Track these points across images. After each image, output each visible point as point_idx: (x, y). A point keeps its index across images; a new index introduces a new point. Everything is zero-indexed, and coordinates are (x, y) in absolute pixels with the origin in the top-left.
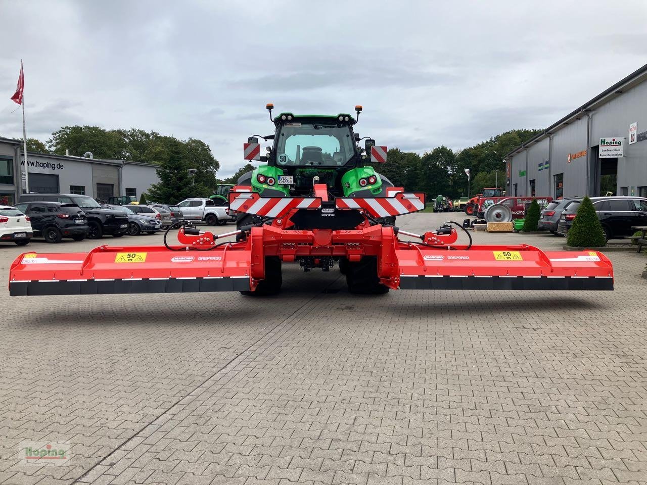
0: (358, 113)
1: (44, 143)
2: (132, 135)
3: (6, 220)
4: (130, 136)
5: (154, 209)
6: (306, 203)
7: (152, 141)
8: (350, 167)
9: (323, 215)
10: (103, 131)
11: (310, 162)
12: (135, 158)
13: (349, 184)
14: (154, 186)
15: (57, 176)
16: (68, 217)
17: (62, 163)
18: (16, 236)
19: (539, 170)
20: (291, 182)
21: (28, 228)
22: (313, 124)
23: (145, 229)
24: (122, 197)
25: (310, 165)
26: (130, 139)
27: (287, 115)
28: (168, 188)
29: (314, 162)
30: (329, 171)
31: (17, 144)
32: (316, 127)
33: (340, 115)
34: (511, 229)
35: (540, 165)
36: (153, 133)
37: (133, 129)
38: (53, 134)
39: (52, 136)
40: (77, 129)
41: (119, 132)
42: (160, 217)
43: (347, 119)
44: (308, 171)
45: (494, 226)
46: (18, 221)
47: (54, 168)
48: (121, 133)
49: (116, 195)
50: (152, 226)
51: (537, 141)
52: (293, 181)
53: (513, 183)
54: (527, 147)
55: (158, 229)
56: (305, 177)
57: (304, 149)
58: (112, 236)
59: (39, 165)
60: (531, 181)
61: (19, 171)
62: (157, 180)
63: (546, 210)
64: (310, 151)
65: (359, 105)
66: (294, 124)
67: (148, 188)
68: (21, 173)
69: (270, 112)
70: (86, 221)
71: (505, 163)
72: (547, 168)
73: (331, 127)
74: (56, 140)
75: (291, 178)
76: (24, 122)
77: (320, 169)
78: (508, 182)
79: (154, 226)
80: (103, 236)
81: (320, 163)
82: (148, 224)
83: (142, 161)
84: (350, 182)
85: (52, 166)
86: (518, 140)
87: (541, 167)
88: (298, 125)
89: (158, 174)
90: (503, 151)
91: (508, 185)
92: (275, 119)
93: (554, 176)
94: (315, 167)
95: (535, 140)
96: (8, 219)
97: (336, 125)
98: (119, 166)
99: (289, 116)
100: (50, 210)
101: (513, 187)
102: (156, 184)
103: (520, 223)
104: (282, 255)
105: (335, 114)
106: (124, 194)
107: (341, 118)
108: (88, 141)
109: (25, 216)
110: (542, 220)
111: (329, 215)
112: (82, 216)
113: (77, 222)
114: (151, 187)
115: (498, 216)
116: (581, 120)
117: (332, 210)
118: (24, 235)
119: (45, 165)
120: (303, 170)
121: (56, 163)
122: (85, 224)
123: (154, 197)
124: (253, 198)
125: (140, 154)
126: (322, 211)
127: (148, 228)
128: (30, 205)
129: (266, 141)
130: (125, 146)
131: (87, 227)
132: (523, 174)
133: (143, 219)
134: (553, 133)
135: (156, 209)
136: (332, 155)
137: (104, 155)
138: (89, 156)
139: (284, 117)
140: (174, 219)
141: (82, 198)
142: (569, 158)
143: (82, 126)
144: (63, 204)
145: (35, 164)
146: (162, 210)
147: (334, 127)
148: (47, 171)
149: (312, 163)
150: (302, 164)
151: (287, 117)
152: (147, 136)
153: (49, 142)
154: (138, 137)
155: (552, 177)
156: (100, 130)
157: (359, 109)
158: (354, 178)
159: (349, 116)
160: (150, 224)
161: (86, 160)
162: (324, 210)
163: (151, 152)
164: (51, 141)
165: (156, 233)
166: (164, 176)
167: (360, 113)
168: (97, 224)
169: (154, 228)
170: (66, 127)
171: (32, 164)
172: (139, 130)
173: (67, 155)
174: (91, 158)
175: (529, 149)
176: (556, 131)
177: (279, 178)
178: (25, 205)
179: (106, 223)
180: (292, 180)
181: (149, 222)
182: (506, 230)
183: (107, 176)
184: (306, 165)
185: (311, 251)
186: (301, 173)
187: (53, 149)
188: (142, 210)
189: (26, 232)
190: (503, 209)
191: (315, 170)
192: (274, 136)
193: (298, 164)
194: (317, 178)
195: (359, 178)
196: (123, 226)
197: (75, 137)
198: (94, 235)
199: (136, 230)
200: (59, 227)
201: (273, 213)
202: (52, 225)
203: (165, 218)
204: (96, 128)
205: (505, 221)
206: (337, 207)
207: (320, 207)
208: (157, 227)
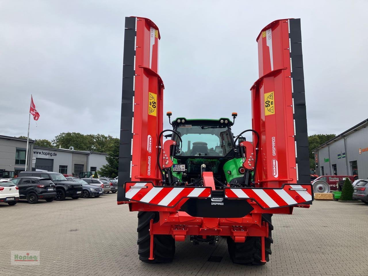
0: (234, 118)
1: (51, 142)
2: (98, 138)
3: (2, 189)
4: (97, 138)
5: (100, 181)
6: (196, 193)
7: (108, 141)
8: (231, 157)
9: (212, 204)
10: (83, 135)
11: (198, 153)
12: (98, 150)
13: (230, 172)
14: (104, 167)
15: (53, 160)
16: (44, 187)
17: (56, 153)
18: (8, 199)
19: (339, 158)
20: (183, 169)
21: (17, 194)
22: (201, 126)
23: (92, 194)
24: (88, 172)
25: (198, 155)
26: (96, 140)
27: (181, 119)
28: (112, 168)
29: (201, 154)
30: (213, 160)
31: (32, 142)
32: (203, 128)
33: (222, 119)
34: (332, 198)
35: (339, 155)
36: (109, 137)
37: (98, 134)
38: (56, 137)
39: (55, 138)
40: (69, 134)
41: (90, 135)
42: (103, 186)
43: (226, 122)
44: (196, 160)
45: (319, 196)
46: (10, 189)
47: (51, 156)
48: (92, 137)
49: (84, 171)
50: (97, 192)
51: (335, 141)
52: (185, 169)
53: (321, 165)
54: (328, 144)
55: (102, 194)
56: (194, 164)
57: (193, 144)
58: (71, 198)
59: (44, 154)
60: (333, 165)
61: (31, 157)
62: (106, 163)
63: (358, 186)
64: (198, 145)
65: (235, 112)
66: (186, 126)
67: (100, 168)
68: (32, 158)
69: (169, 117)
70: (55, 189)
71: (313, 154)
72: (344, 157)
73: (214, 128)
74: (57, 140)
75: (183, 167)
76: (29, 129)
77: (206, 159)
78: (317, 165)
79: (99, 192)
80: (66, 198)
81: (206, 155)
82: (95, 191)
83: (102, 152)
84: (231, 169)
85: (50, 154)
86: (319, 140)
87: (340, 157)
88: (190, 127)
89: (107, 159)
90: (310, 147)
91: (317, 167)
92: (173, 122)
93: (350, 162)
94: (202, 157)
95: (334, 140)
96: (4, 188)
97: (218, 126)
98: (88, 155)
99: (183, 120)
100: (33, 182)
101: (321, 169)
102: (105, 165)
103: (338, 194)
104: (175, 235)
105: (218, 119)
106: (89, 170)
107: (222, 121)
108: (74, 141)
109: (16, 186)
110: (355, 193)
111: (219, 204)
112: (52, 186)
113: (49, 190)
114: (102, 167)
115: (321, 188)
116: (366, 128)
117: (221, 199)
118: (13, 199)
119: (47, 154)
120: (193, 160)
121: (53, 152)
122: (54, 191)
123: (104, 173)
124: (147, 187)
125: (101, 148)
126: (212, 200)
127: (95, 193)
128: (22, 179)
129: (167, 138)
130: (93, 143)
131: (55, 193)
132: (327, 160)
133: (92, 188)
134: (346, 136)
135: (102, 181)
136: (214, 149)
137: (81, 148)
138: (71, 149)
139: (179, 121)
140: (112, 187)
141: (56, 175)
142: (360, 151)
143: (72, 133)
144: (42, 178)
145: (41, 153)
146: (106, 181)
147: (216, 128)
148: (47, 157)
149: (200, 154)
150: (192, 155)
151: (181, 121)
152: (106, 138)
153: (53, 141)
154: (100, 138)
155: (349, 163)
156: (81, 135)
157: (235, 115)
158: (234, 166)
159: (228, 120)
160: (96, 191)
161: (71, 151)
162: (214, 199)
163: (107, 147)
164: (54, 141)
165: (100, 196)
166: (109, 160)
167: (235, 118)
168: (62, 190)
169: (98, 193)
170: (63, 133)
171: (40, 153)
172: (101, 135)
173: (60, 148)
174: (73, 150)
175: (330, 145)
176: (349, 135)
177: (174, 166)
178: (19, 179)
179: (67, 190)
180: (184, 167)
181: (96, 189)
182: (328, 199)
183: (80, 160)
184: (195, 155)
185: (199, 232)
186: (191, 161)
187: (55, 145)
188: (93, 182)
189: (14, 197)
190: (323, 183)
191: (202, 160)
192: (171, 135)
193: (189, 155)
194: (204, 166)
195: (239, 167)
196: (78, 192)
197: (67, 138)
198: (59, 198)
199: (87, 194)
200: (37, 193)
201: (165, 202)
202: (33, 192)
203: (107, 187)
204: (78, 134)
205: (326, 192)
206: (226, 197)
207: (210, 196)
208: (100, 193)
